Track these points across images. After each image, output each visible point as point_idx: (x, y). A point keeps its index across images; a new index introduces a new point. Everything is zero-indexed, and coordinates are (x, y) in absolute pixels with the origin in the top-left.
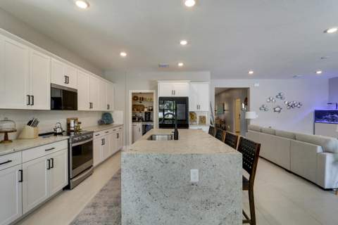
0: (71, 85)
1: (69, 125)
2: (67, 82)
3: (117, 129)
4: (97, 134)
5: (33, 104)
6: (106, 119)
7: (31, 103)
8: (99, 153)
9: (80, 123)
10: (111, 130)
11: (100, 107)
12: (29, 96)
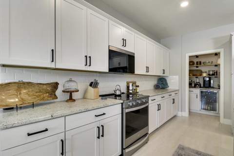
0: (129, 49)
1: (128, 87)
2: (124, 45)
3: (173, 94)
4: (153, 98)
5: (90, 65)
6: (161, 84)
7: (88, 64)
8: (155, 119)
9: (138, 86)
10: (166, 95)
11: (156, 71)
12: (86, 56)
